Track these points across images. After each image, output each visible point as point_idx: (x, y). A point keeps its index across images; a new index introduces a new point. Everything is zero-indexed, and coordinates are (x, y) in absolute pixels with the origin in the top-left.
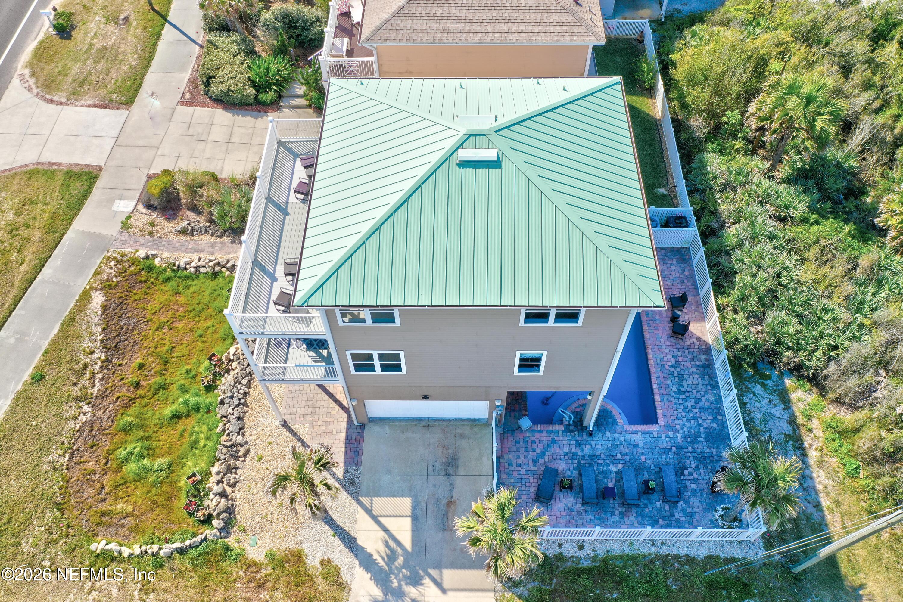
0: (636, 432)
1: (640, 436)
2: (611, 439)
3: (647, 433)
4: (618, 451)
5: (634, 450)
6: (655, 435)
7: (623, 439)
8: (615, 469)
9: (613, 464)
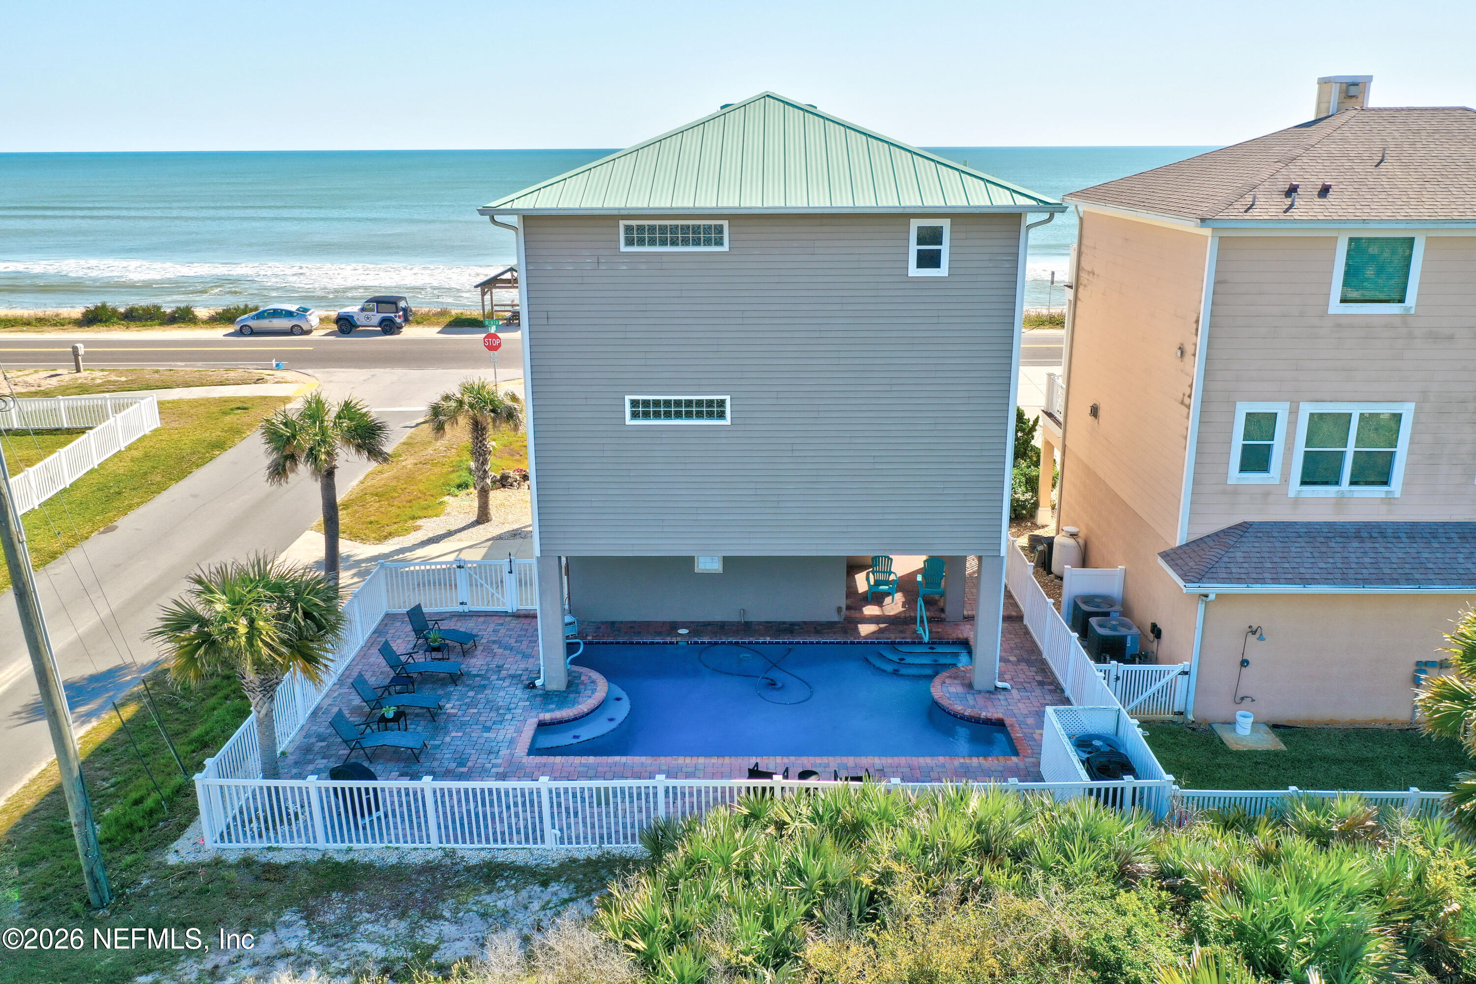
0: (519, 731)
1: (509, 736)
2: (512, 706)
3: (512, 742)
4: (482, 711)
5: (481, 727)
6: (504, 752)
7: (508, 717)
8: (448, 706)
9: (461, 705)
